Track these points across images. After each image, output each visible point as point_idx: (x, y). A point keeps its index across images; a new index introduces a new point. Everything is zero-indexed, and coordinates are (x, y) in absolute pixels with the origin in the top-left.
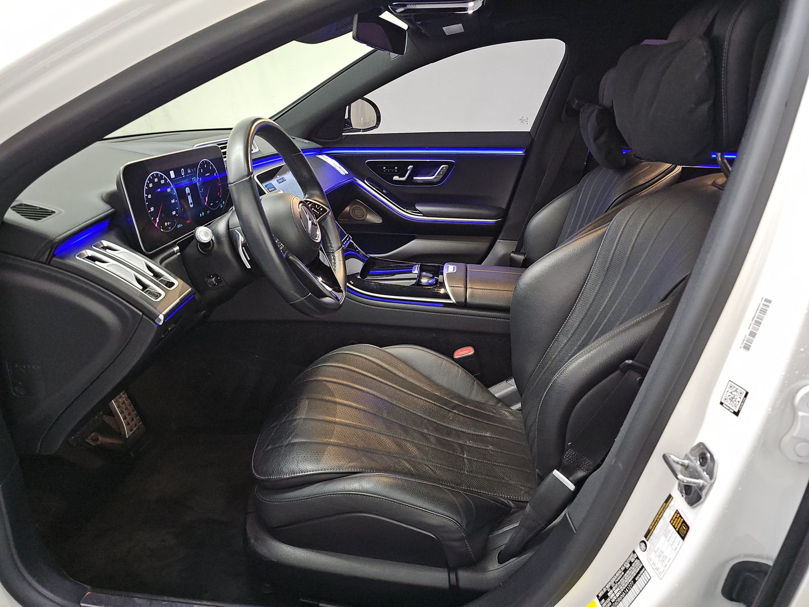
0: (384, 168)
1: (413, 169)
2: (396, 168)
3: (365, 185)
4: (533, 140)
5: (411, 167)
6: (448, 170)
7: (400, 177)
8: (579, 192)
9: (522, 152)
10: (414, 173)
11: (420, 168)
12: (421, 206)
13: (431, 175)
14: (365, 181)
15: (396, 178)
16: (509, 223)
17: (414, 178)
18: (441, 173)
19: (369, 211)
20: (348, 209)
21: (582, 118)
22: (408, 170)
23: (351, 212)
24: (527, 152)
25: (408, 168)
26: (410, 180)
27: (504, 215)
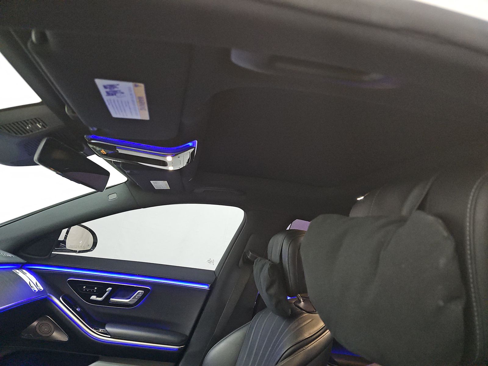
0: (84, 287)
1: (111, 291)
2: (96, 288)
3: (59, 302)
4: (216, 278)
5: (110, 289)
6: (143, 296)
7: (97, 297)
8: (251, 328)
9: (207, 287)
10: (112, 294)
11: (118, 291)
12: (112, 327)
13: (128, 297)
14: (61, 299)
15: (93, 297)
16: (190, 350)
17: (111, 299)
18: (137, 297)
19: (56, 329)
20: (35, 323)
21: (256, 268)
22: (106, 292)
23: (37, 327)
24: (211, 288)
25: (107, 290)
26: (106, 301)
27: (187, 342)
